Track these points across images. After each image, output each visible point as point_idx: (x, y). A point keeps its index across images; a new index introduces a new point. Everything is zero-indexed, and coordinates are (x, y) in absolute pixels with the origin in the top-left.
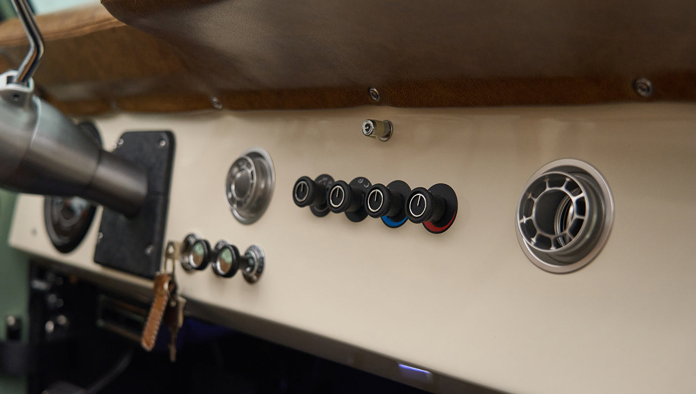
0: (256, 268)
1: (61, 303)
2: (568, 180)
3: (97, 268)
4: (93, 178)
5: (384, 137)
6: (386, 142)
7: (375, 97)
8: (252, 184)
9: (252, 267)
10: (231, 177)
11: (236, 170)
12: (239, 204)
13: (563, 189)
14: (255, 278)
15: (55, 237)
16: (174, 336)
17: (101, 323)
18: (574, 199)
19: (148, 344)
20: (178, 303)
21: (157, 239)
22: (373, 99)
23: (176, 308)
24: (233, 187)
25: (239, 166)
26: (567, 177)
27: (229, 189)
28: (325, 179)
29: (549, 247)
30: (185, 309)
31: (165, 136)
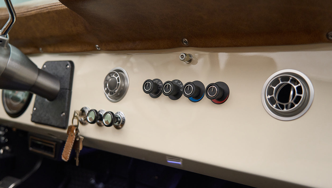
0: (121, 122)
1: (7, 140)
2: (291, 78)
3: (33, 124)
4: (36, 82)
5: (188, 61)
6: (190, 63)
7: (185, 43)
8: (119, 84)
9: (119, 122)
10: (106, 81)
11: (109, 77)
12: (111, 93)
13: (289, 82)
14: (120, 126)
15: (8, 111)
16: (78, 155)
17: (31, 149)
18: (295, 87)
19: (66, 159)
20: (79, 138)
21: (66, 110)
22: (184, 44)
23: (79, 141)
24: (108, 85)
25: (110, 76)
26: (290, 77)
27: (105, 86)
28: (157, 81)
29: (283, 109)
30: (83, 142)
31: (69, 63)
